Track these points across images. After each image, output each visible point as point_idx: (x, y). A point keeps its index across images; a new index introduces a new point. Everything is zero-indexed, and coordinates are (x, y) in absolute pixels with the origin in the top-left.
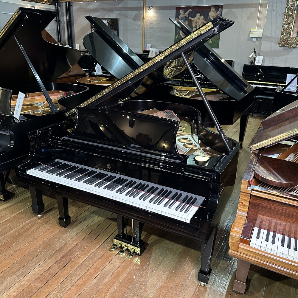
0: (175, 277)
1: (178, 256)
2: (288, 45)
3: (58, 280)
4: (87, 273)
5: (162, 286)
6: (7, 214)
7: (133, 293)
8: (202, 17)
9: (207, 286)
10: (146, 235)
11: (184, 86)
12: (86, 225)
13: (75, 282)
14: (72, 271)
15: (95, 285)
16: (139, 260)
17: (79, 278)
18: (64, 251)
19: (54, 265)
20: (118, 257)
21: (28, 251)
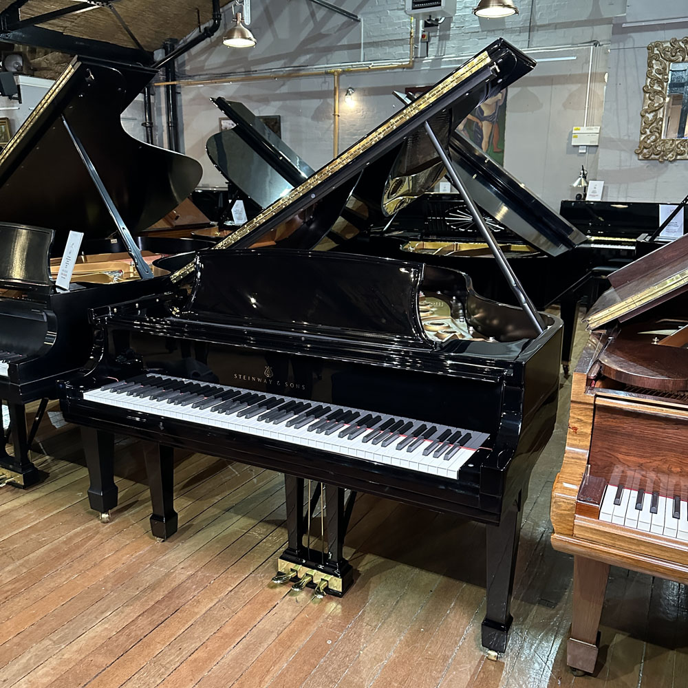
0: (426, 641)
1: (431, 596)
2: (657, 157)
3: (150, 651)
4: (217, 635)
5: (397, 660)
6: (30, 515)
7: (327, 677)
9: (503, 661)
10: (354, 553)
11: (428, 240)
12: (213, 534)
13: (189, 654)
14: (182, 630)
15: (236, 659)
16: (339, 606)
17: (198, 644)
18: (162, 590)
19: (140, 617)
20: (290, 600)
21: (79, 590)
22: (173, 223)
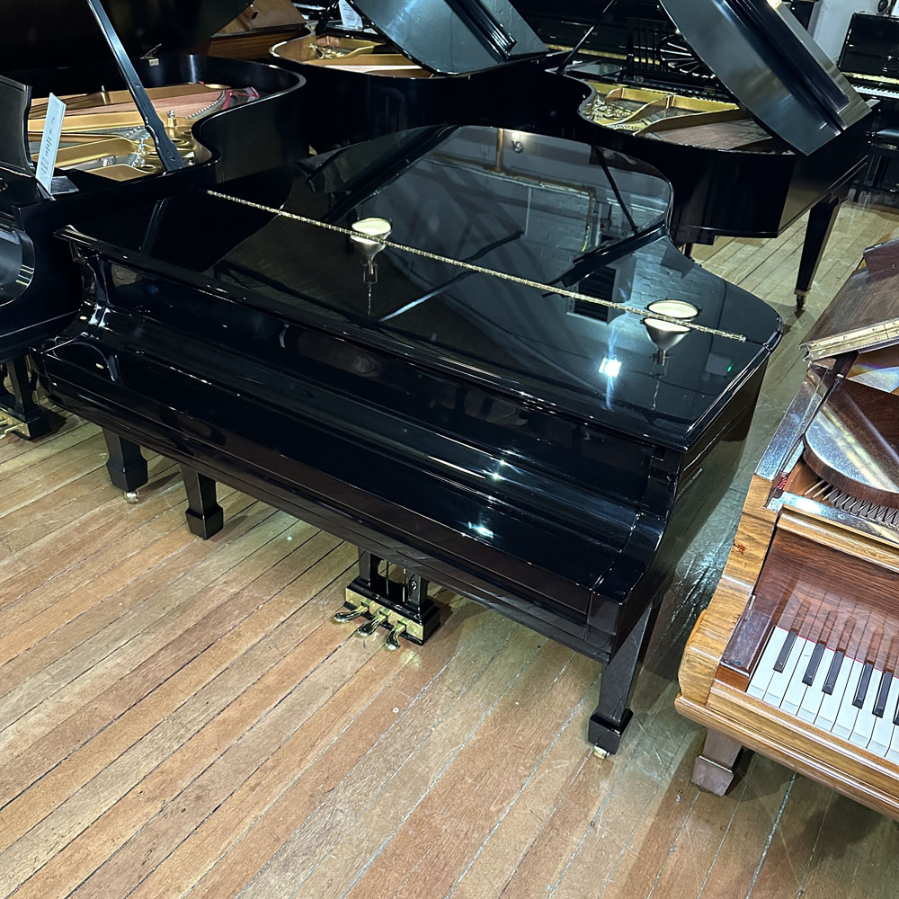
0: (518, 721)
1: (538, 654)
3: (170, 702)
4: (256, 686)
5: (476, 746)
6: (37, 483)
7: (385, 760)
9: (612, 760)
13: (217, 712)
14: (213, 676)
15: (274, 725)
17: (231, 699)
18: (195, 613)
19: (163, 652)
20: (356, 644)
21: (90, 604)
22: (248, 24)
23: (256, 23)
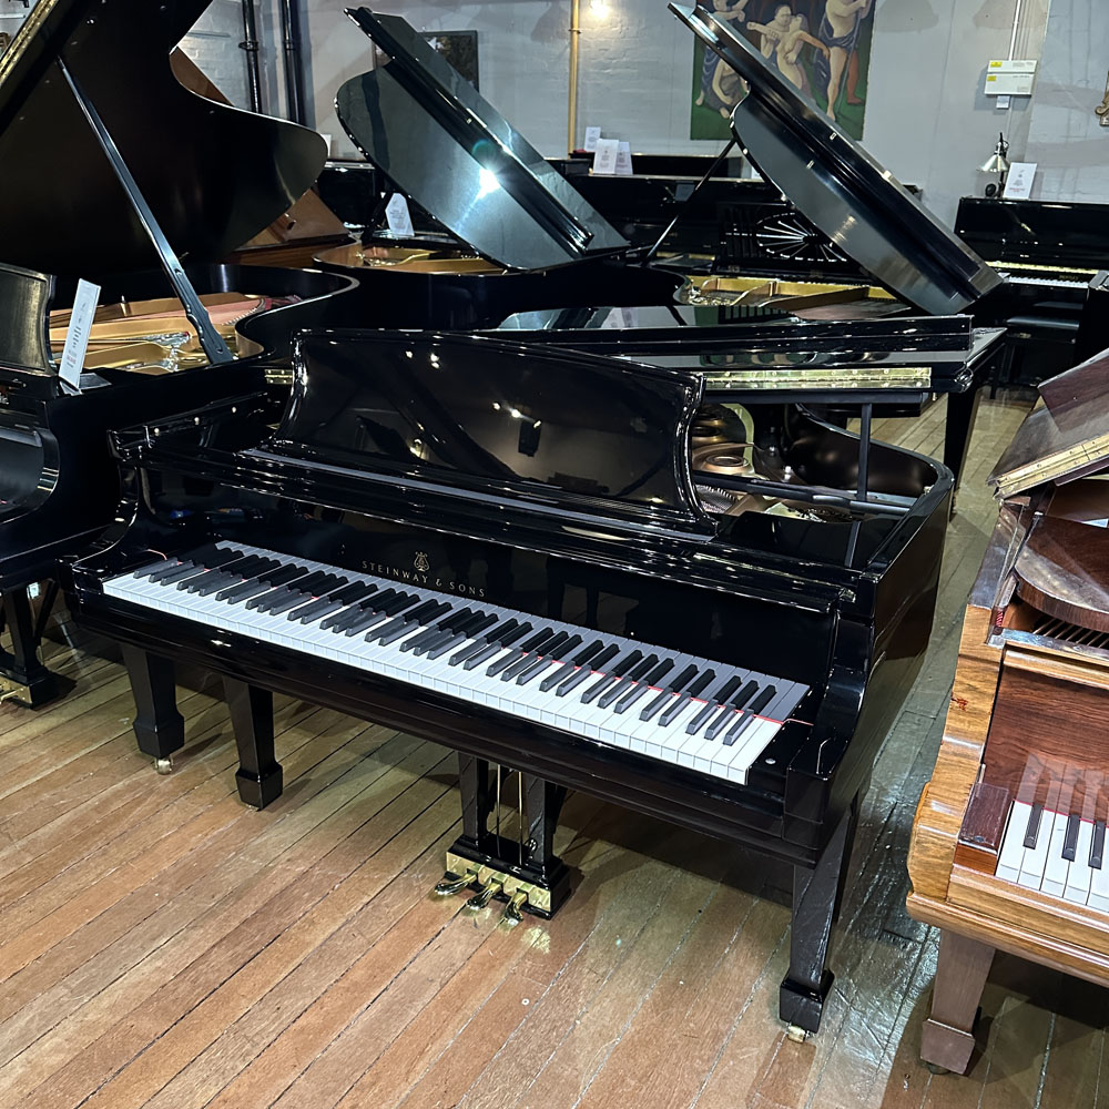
0: (687, 1005)
1: (700, 921)
3: (227, 1011)
4: (339, 984)
5: (636, 1039)
6: (41, 757)
7: (519, 1065)
8: (798, 21)
9: (813, 1043)
10: (575, 839)
11: (724, 275)
12: (343, 799)
13: (292, 1019)
14: (284, 975)
15: (369, 1030)
16: (546, 937)
17: (309, 1001)
18: (253, 899)
19: (216, 949)
20: (464, 923)
21: (117, 897)
22: (284, 236)
23: (292, 234)
